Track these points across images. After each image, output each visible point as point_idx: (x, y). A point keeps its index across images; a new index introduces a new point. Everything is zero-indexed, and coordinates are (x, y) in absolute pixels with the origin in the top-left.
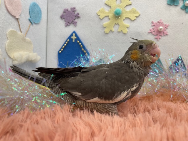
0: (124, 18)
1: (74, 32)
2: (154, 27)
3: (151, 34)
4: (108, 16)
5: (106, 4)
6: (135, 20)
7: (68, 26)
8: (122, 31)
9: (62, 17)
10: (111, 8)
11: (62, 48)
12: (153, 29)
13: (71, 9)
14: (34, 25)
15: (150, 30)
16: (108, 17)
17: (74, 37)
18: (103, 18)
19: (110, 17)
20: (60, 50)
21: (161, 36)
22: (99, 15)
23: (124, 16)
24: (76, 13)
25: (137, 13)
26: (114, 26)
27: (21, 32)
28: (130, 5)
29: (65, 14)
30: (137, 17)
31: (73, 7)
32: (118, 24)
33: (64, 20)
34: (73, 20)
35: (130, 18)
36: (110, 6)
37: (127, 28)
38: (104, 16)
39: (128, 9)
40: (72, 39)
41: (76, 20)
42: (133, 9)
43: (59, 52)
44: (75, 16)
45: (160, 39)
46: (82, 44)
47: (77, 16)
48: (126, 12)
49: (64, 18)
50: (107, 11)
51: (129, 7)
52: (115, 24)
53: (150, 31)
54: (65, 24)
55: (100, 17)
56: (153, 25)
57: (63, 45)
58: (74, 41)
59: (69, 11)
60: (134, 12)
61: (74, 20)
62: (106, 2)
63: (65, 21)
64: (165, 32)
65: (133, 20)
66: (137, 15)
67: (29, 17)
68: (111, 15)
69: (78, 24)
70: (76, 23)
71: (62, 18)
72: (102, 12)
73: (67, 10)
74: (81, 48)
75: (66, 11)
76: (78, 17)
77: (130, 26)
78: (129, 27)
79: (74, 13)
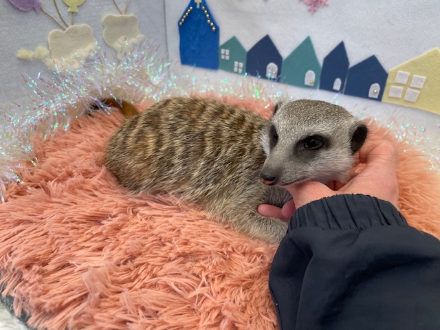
11: (182, 18)
17: (198, 1)
20: (180, 21)
21: (317, 6)
40: (196, 4)
43: (179, 23)
45: (314, 11)
46: (208, 13)
57: (184, 14)
58: (198, 7)
64: (323, 0)
74: (207, 19)
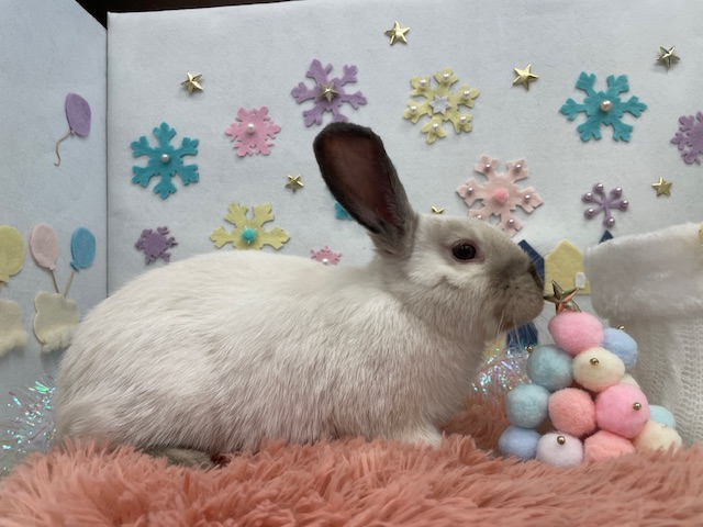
4: (232, 242)
5: (227, 221)
6: (281, 248)
7: (151, 263)
9: (139, 246)
10: (235, 227)
13: (159, 229)
14: (81, 271)
18: (223, 246)
19: (235, 244)
22: (215, 241)
23: (262, 240)
24: (168, 237)
25: (285, 235)
27: (58, 291)
28: (272, 221)
29: (144, 239)
30: (284, 243)
31: (162, 226)
33: (142, 251)
34: (162, 251)
35: (272, 244)
36: (234, 224)
38: (224, 243)
39: (269, 228)
41: (169, 251)
42: (276, 228)
44: (167, 243)
47: (171, 243)
48: (265, 234)
49: (143, 248)
50: (229, 234)
51: (269, 225)
54: (146, 259)
55: (216, 244)
56: (313, 255)
59: (154, 235)
60: (279, 233)
61: (165, 250)
62: (226, 217)
63: (146, 253)
65: (277, 248)
66: (284, 240)
67: (70, 260)
68: (237, 240)
69: (172, 258)
70: (168, 256)
71: (140, 248)
72: (220, 234)
73: (150, 232)
75: (147, 234)
76: (174, 245)
79: (165, 238)
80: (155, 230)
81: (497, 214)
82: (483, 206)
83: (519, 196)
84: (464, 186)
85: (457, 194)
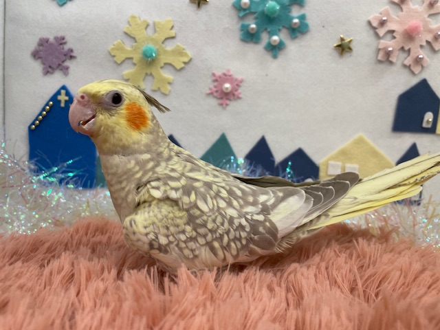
0: (163, 65)
1: (64, 88)
2: (216, 84)
3: (211, 96)
4: (132, 58)
5: (126, 33)
6: (182, 69)
7: (49, 74)
8: (159, 88)
9: (36, 55)
10: (136, 42)
11: (37, 119)
12: (215, 87)
13: (56, 38)
15: (210, 89)
16: (131, 60)
17: (63, 98)
18: (123, 62)
19: (134, 61)
20: (33, 123)
21: (230, 100)
22: (114, 56)
23: (164, 59)
24: (66, 47)
25: (186, 55)
26: (144, 80)
28: (173, 38)
29: (41, 48)
30: (185, 63)
31: (60, 34)
32: (151, 74)
33: (39, 61)
34: (61, 63)
35: (174, 64)
36: (134, 38)
37: (169, 83)
38: (123, 59)
39: (170, 47)
40: (60, 101)
41: (67, 63)
42: (178, 46)
43: (30, 127)
44: (65, 55)
45: (227, 105)
47: (69, 55)
48: (166, 52)
49: (39, 58)
50: (129, 49)
51: (170, 42)
52: (146, 74)
53: (209, 92)
54: (44, 69)
55: (115, 59)
56: (214, 78)
57: (40, 114)
58: (63, 105)
59: (51, 44)
60: (180, 52)
61: (63, 62)
62: (125, 30)
63: (44, 64)
64: (236, 93)
65: (178, 67)
66: (186, 60)
68: (137, 57)
69: (71, 71)
70: (67, 68)
71: (37, 57)
72: (120, 48)
73: (47, 41)
75: (43, 42)
76: (72, 57)
77: (173, 80)
78: (171, 81)
79: (63, 49)
80: (51, 39)
81: (406, 48)
82: (394, 38)
83: (430, 31)
84: (378, 15)
85: (369, 23)
